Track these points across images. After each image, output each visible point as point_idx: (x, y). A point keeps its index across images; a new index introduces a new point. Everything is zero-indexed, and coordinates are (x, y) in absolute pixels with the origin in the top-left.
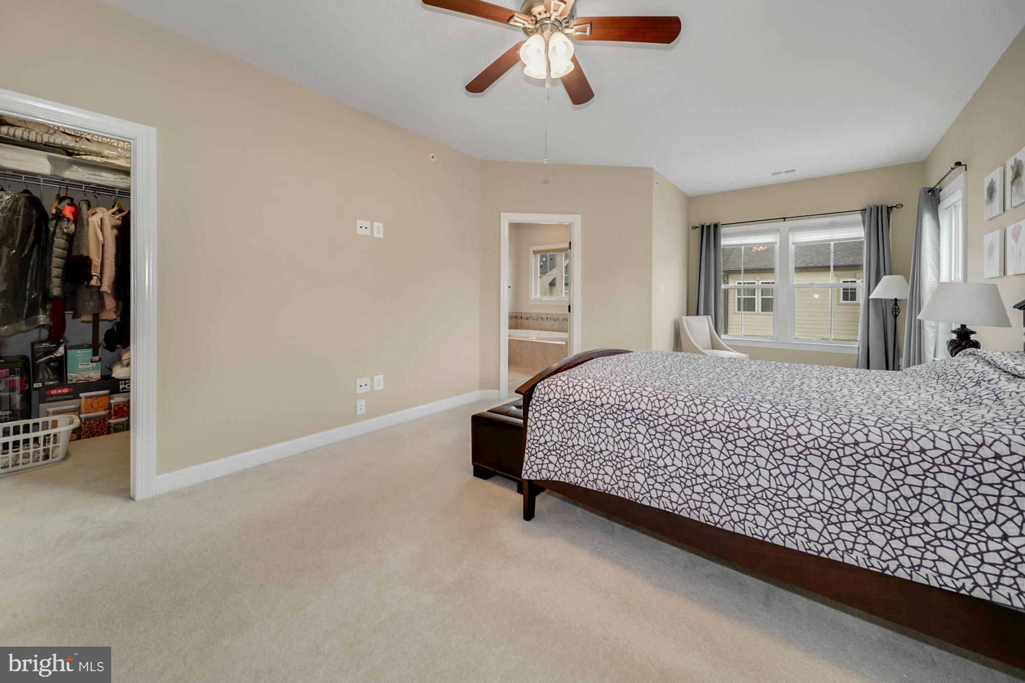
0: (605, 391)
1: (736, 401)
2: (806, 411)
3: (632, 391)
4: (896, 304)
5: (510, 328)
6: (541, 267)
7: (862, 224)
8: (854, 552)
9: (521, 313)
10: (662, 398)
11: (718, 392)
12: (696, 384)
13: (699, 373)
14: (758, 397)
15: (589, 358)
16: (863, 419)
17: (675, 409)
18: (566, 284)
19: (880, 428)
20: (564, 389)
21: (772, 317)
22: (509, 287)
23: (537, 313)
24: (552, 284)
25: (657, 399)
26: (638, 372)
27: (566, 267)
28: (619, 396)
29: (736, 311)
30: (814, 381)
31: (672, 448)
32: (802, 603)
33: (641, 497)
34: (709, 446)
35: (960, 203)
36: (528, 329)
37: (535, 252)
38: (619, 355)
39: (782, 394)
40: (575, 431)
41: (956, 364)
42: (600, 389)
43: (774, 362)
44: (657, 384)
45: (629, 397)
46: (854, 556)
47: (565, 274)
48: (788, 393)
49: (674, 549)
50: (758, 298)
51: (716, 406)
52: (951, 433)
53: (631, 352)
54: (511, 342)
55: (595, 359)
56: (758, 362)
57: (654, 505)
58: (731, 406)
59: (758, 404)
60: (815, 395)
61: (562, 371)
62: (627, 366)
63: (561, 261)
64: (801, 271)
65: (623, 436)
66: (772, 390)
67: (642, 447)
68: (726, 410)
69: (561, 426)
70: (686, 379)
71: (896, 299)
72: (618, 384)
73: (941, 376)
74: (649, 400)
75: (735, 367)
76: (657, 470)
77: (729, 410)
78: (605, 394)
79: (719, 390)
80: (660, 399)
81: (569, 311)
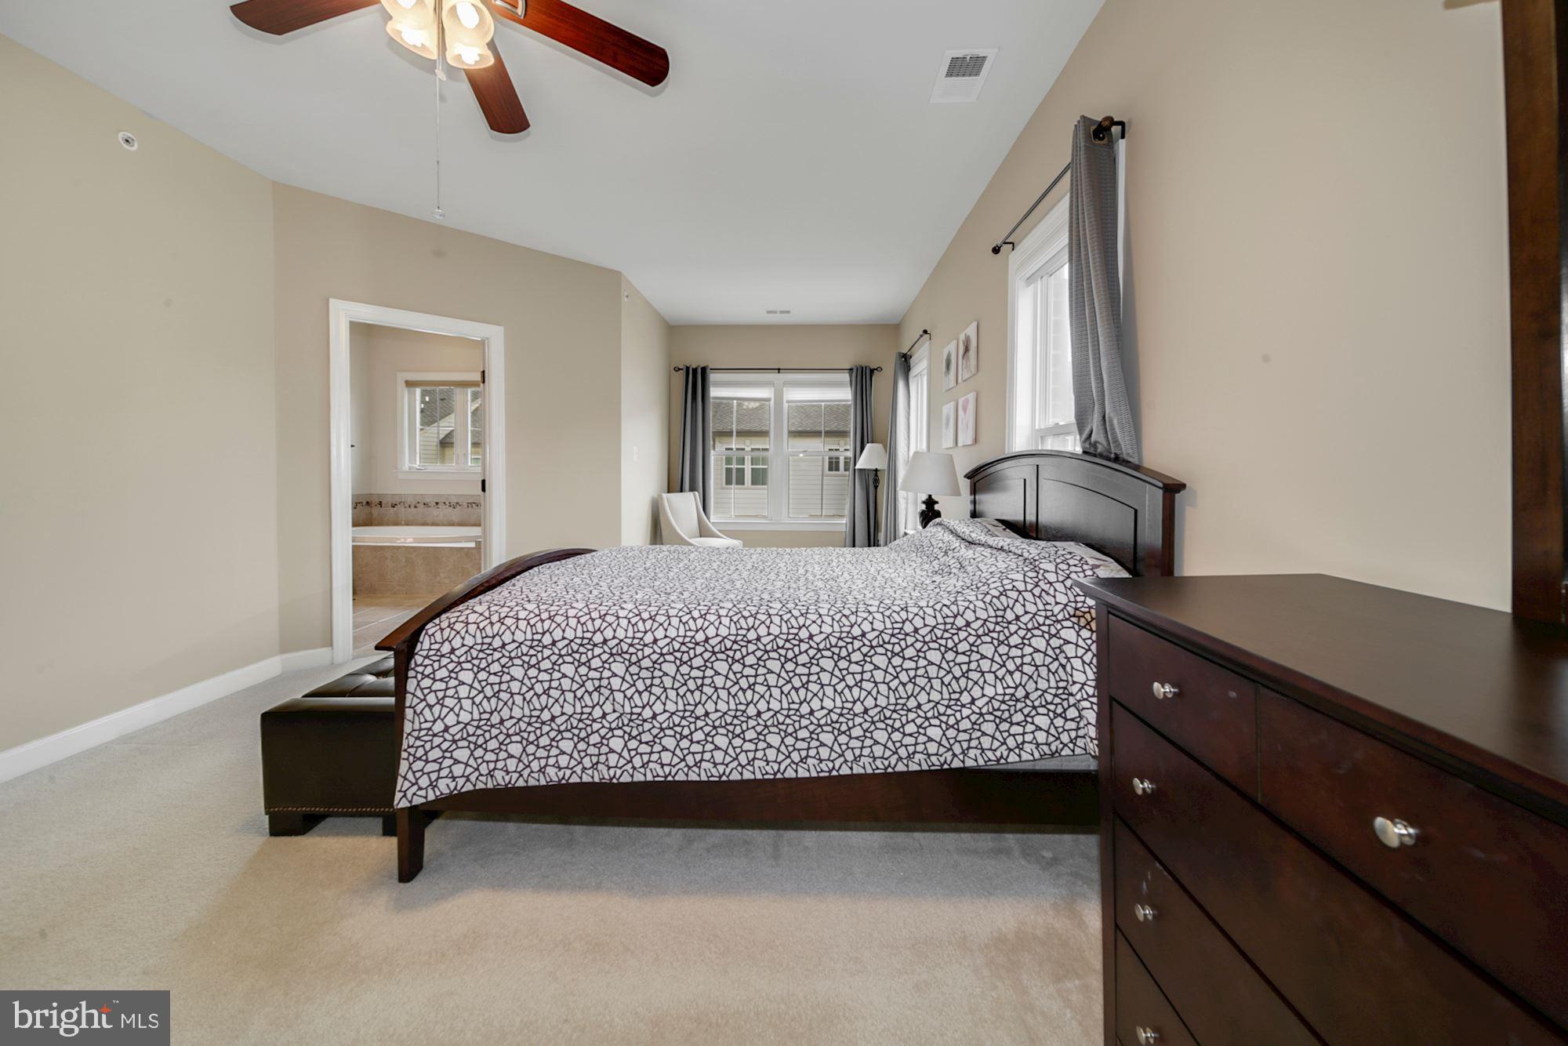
0: (558, 619)
1: (742, 606)
2: (816, 605)
3: (603, 613)
4: (876, 475)
5: (355, 525)
6: (422, 411)
7: (849, 385)
8: (862, 758)
9: (379, 495)
10: (649, 617)
11: (720, 596)
12: (691, 589)
13: (693, 572)
14: (766, 596)
15: (525, 567)
16: (868, 605)
17: (666, 630)
18: (475, 444)
19: (882, 613)
20: (481, 627)
21: (766, 492)
22: (352, 446)
23: (415, 495)
24: (446, 443)
25: (641, 619)
26: (609, 581)
27: (475, 413)
28: (582, 625)
29: (724, 486)
30: (816, 566)
31: (664, 687)
32: (810, 838)
33: (619, 772)
34: (712, 673)
35: (925, 371)
36: (396, 523)
37: (410, 384)
38: (576, 558)
39: (789, 588)
40: (504, 696)
41: (929, 535)
42: (550, 618)
43: (775, 549)
44: (639, 596)
45: (598, 623)
46: (861, 764)
47: (473, 424)
48: (795, 586)
49: (663, 831)
50: (748, 468)
51: (719, 617)
52: (935, 607)
53: (594, 551)
54: (357, 551)
55: (536, 569)
56: (759, 550)
57: (639, 777)
58: (737, 613)
59: (768, 606)
60: (820, 584)
61: (476, 596)
62: (590, 575)
63: (466, 403)
64: (795, 436)
65: (589, 686)
66: (779, 584)
67: (619, 696)
68: (731, 620)
69: (476, 692)
70: (677, 584)
71: (876, 470)
72: (580, 605)
73: (919, 549)
74: (629, 622)
75: (734, 559)
76: (642, 725)
77: (735, 619)
78: (559, 625)
79: (720, 594)
80: (645, 618)
81: (484, 489)
